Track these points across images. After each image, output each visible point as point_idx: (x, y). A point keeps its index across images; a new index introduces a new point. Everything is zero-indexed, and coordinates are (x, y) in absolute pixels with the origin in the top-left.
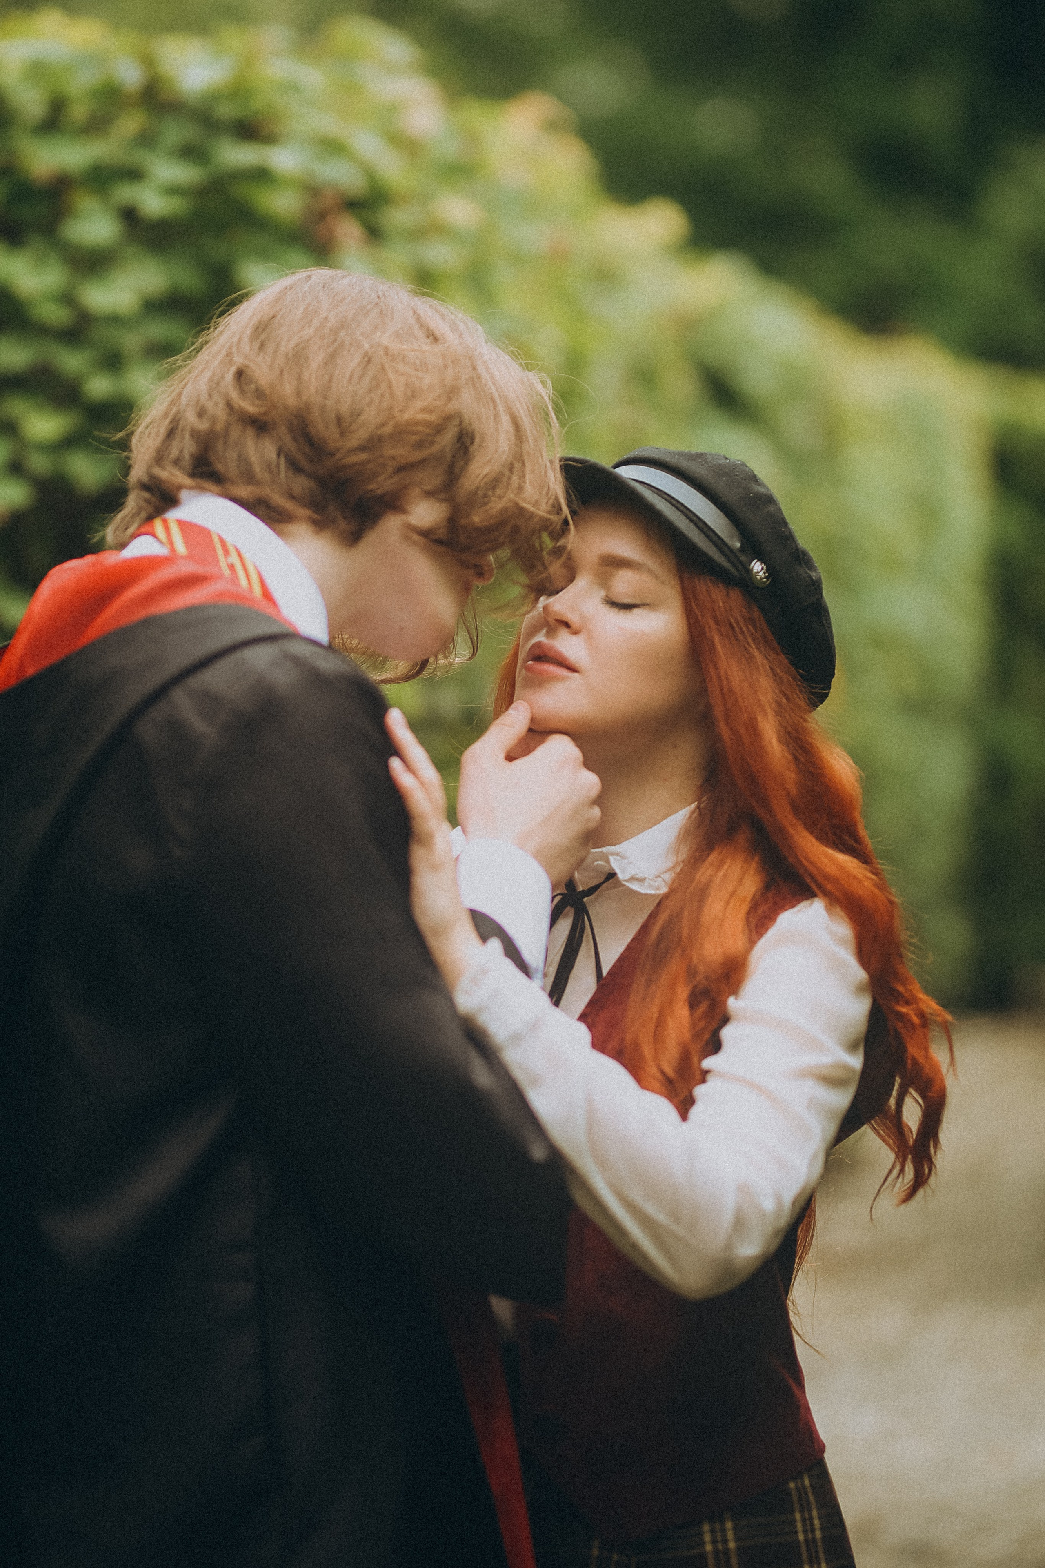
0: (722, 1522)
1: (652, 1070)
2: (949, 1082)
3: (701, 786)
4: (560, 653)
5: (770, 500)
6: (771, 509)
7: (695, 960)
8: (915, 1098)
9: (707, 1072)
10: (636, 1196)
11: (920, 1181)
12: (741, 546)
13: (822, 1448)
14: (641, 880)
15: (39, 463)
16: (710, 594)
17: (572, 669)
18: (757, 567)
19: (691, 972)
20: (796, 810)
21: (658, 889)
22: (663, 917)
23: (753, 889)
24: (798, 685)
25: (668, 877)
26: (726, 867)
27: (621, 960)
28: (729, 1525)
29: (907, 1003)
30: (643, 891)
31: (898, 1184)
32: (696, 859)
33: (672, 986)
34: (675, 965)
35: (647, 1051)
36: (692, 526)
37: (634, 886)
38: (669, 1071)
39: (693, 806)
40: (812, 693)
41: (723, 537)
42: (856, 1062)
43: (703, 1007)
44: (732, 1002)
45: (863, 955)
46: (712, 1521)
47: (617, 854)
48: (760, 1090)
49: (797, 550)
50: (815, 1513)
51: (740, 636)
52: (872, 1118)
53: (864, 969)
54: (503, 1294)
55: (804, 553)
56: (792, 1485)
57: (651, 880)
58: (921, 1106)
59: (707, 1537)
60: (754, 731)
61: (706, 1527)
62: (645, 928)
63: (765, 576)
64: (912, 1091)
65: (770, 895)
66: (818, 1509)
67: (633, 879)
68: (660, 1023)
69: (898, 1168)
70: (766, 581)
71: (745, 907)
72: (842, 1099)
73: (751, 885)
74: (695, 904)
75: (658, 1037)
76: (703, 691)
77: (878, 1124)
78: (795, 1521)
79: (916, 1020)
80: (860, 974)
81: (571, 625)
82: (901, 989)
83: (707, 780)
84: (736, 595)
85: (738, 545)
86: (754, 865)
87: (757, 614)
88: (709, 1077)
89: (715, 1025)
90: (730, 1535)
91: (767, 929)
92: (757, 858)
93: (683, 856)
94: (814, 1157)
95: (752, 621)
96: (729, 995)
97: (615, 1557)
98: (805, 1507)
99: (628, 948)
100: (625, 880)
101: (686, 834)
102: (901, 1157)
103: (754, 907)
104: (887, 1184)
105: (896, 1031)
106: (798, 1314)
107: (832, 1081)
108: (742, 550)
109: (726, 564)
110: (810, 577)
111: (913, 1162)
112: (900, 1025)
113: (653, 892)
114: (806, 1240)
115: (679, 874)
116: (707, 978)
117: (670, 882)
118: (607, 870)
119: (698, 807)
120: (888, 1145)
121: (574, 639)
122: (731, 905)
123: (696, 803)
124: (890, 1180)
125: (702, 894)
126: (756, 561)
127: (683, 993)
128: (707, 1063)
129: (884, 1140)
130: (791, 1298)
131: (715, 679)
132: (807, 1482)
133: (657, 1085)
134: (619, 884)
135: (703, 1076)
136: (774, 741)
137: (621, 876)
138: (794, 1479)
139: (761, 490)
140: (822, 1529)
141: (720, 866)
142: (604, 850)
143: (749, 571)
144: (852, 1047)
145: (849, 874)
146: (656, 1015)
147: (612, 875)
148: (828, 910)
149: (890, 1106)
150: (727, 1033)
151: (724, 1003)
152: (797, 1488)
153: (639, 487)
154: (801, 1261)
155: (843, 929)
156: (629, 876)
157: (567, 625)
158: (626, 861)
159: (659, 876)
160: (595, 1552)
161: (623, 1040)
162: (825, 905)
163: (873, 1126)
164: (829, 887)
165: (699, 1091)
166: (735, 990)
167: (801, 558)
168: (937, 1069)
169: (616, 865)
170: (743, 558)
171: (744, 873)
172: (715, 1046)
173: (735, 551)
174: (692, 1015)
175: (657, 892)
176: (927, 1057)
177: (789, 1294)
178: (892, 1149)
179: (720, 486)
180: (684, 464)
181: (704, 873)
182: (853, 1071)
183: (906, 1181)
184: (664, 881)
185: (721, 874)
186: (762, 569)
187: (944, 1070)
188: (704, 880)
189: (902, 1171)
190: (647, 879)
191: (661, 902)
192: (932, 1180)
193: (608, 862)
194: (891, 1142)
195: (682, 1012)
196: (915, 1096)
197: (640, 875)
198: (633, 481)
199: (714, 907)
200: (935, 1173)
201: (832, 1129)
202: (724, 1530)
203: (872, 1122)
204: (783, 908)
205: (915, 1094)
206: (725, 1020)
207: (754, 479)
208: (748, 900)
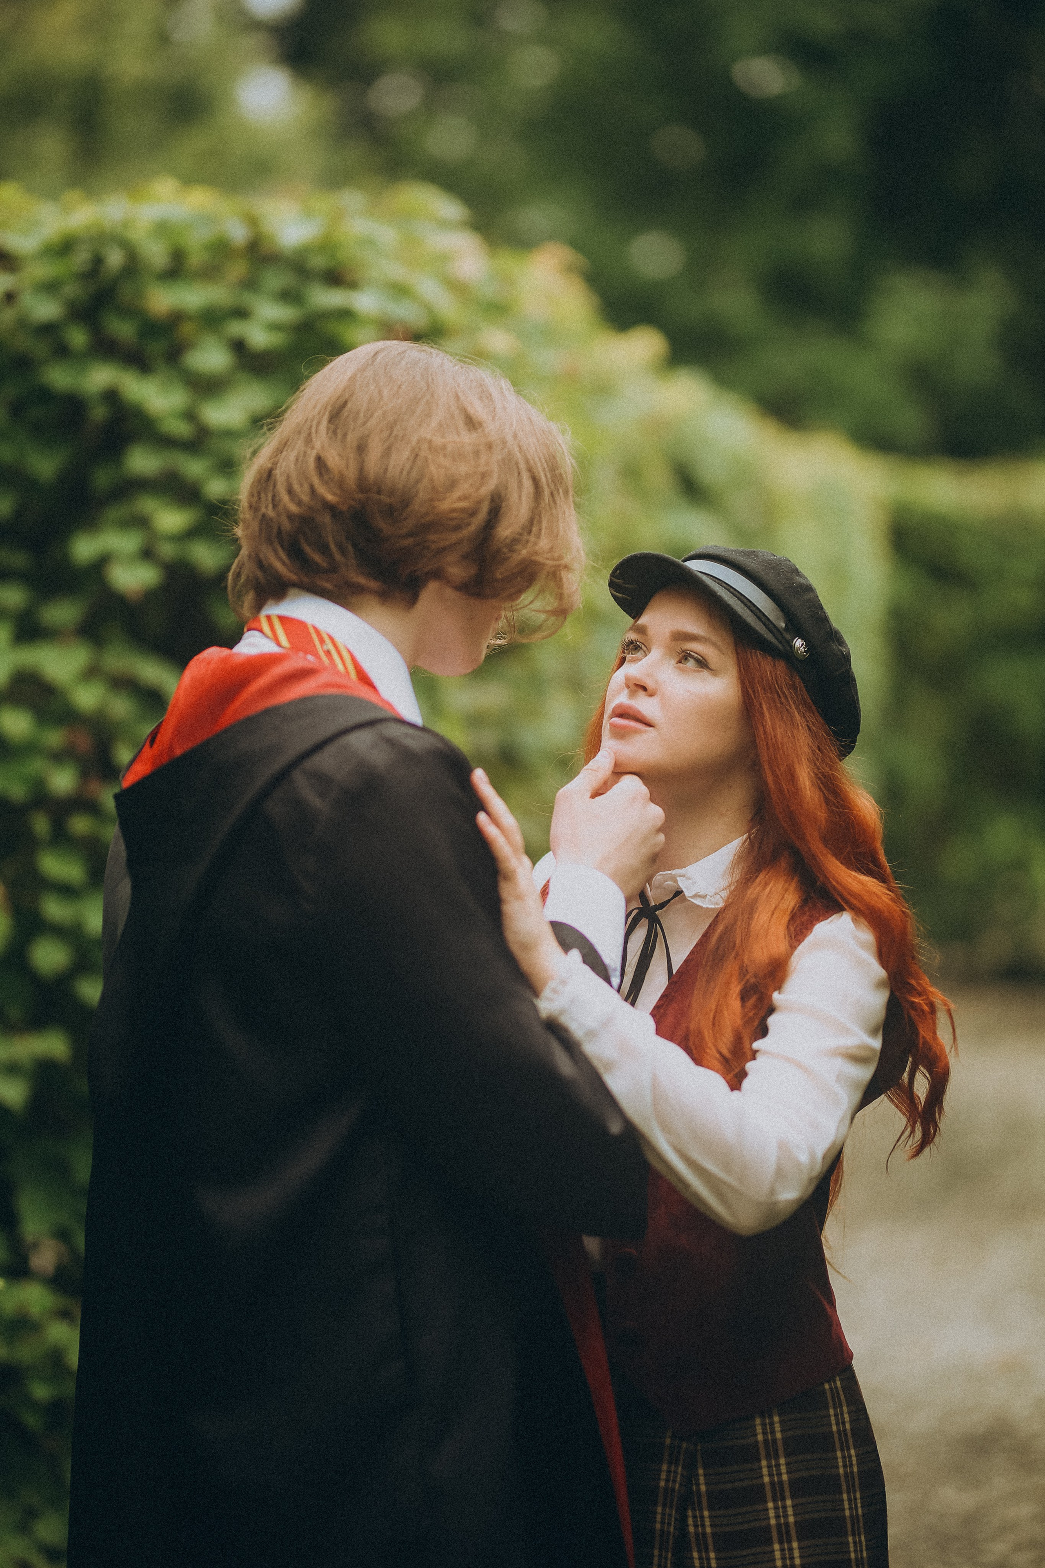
0: (771, 1416)
1: (712, 1051)
2: (952, 1061)
3: (752, 819)
4: (639, 712)
5: (809, 589)
6: (810, 596)
7: (746, 961)
8: (924, 1073)
9: (757, 1051)
10: (696, 1155)
11: (926, 1140)
12: (785, 626)
13: (851, 1356)
14: (704, 897)
15: (167, 550)
16: (759, 664)
17: (649, 725)
18: (798, 643)
19: (743, 971)
20: (825, 840)
21: (717, 904)
22: (720, 928)
23: (793, 904)
24: (830, 739)
25: (725, 894)
26: (771, 885)
27: (686, 961)
28: (776, 1419)
29: (920, 995)
30: (704, 906)
31: (910, 1142)
32: (747, 880)
33: (728, 984)
34: (731, 967)
35: (708, 1035)
36: (747, 610)
37: (697, 902)
38: (725, 1052)
39: (745, 836)
40: (841, 746)
41: (771, 618)
42: (876, 1043)
43: (753, 1000)
44: (776, 996)
45: (883, 957)
46: (762, 1416)
47: (683, 876)
48: (799, 1065)
49: (831, 629)
50: (845, 1409)
51: (783, 700)
52: (889, 1089)
53: (883, 967)
54: (592, 1233)
55: (837, 633)
56: (827, 1386)
57: (711, 897)
58: (929, 1080)
59: (759, 1429)
60: (792, 777)
61: (758, 1421)
62: (706, 936)
63: (804, 651)
64: (921, 1067)
65: (806, 909)
66: (848, 1406)
67: (696, 896)
68: (718, 1012)
69: (909, 1129)
70: (806, 655)
71: (786, 918)
72: (865, 1073)
73: (791, 900)
74: (746, 916)
75: (715, 1022)
76: (754, 743)
77: (892, 1094)
78: (830, 1416)
79: (926, 1008)
80: (880, 972)
81: (647, 688)
82: (913, 982)
83: (756, 814)
84: (781, 666)
85: (784, 625)
86: (793, 885)
87: (797, 679)
88: (758, 1055)
89: (762, 1013)
90: (777, 1427)
91: (805, 936)
92: (796, 879)
93: (737, 876)
94: (842, 1120)
95: (794, 687)
96: (775, 990)
97: (684, 1445)
98: (838, 1405)
99: (692, 952)
100: (690, 897)
101: (740, 858)
102: (912, 1120)
103: (793, 918)
104: (900, 1142)
105: (909, 1017)
106: (830, 1248)
107: (857, 1059)
108: (787, 629)
109: (773, 640)
110: (842, 652)
111: (922, 1124)
112: (912, 1013)
113: (713, 907)
114: (836, 1187)
115: (734, 890)
116: (756, 975)
117: (726, 898)
118: (675, 889)
119: (749, 837)
120: (901, 1111)
121: (651, 700)
122: (775, 916)
123: (747, 834)
124: (903, 1138)
125: (751, 909)
126: (797, 638)
127: (736, 989)
128: (756, 1045)
129: (897, 1107)
130: (824, 1235)
131: (761, 732)
132: (838, 1383)
133: (716, 1064)
134: (684, 899)
135: (754, 1055)
136: (807, 783)
137: (687, 894)
138: (829, 1382)
139: (802, 581)
140: (851, 1422)
141: (766, 884)
142: (673, 872)
143: (792, 647)
144: (873, 1032)
145: (870, 892)
146: (714, 1007)
147: (679, 893)
148: (854, 921)
149: (903, 1081)
150: (772, 1021)
151: (771, 996)
152: (831, 1389)
153: (704, 578)
154: (831, 1207)
155: (867, 936)
156: (694, 893)
157: (645, 689)
158: (690, 881)
159: (718, 894)
160: (668, 1441)
161: (687, 1028)
162: (851, 916)
163: (889, 1095)
164: (855, 902)
165: (750, 1066)
166: (779, 988)
167: (835, 637)
168: (942, 1049)
169: (682, 884)
170: (788, 636)
171: (786, 891)
172: (763, 1031)
173: (781, 630)
174: (743, 1006)
175: (717, 906)
176: (935, 1038)
177: (823, 1231)
178: (904, 1114)
179: (769, 578)
180: (741, 560)
181: (753, 891)
182: (872, 1050)
183: (915, 1140)
184: (721, 897)
185: (768, 890)
186: (802, 644)
187: (947, 1050)
188: (753, 896)
189: (913, 1132)
190: (708, 896)
191: (719, 916)
192: (937, 1139)
193: (676, 881)
194: (904, 1109)
195: (735, 1004)
196: (923, 1071)
197: (702, 893)
198: (700, 573)
199: (762, 917)
200: (940, 1135)
201: (857, 1096)
202: (772, 1424)
203: (888, 1092)
204: (818, 920)
205: (925, 1071)
206: (771, 1010)
207: (796, 571)
208: (789, 911)
